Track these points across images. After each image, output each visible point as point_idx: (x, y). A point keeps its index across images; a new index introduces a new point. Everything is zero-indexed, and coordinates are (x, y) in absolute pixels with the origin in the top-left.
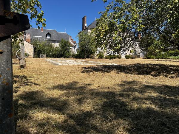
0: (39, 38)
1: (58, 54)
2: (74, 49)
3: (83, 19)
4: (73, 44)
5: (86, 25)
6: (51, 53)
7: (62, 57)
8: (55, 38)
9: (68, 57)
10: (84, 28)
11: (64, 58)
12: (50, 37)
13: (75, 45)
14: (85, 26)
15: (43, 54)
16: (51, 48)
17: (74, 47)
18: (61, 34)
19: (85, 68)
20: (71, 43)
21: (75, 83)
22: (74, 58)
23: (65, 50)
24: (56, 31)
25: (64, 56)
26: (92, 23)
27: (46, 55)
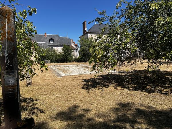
0: (43, 44)
1: (61, 59)
2: (76, 51)
3: (84, 24)
4: (75, 47)
5: (86, 29)
6: (54, 59)
7: (65, 61)
8: (58, 42)
9: (70, 61)
10: (84, 32)
11: (67, 62)
12: (53, 42)
13: (77, 48)
14: (86, 31)
15: (47, 60)
16: (55, 53)
17: (76, 50)
18: (63, 39)
19: (85, 80)
20: (73, 45)
21: (76, 107)
22: (76, 62)
23: (68, 55)
24: (58, 36)
25: (66, 60)
26: (92, 27)
27: (49, 61)
